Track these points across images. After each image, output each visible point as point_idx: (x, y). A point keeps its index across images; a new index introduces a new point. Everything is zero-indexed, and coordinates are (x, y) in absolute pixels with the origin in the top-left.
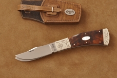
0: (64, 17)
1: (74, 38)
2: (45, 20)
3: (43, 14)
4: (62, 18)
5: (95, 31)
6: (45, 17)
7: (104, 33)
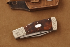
0: (45, 3)
1: (28, 26)
2: (30, 7)
3: (28, 2)
4: (44, 4)
5: (45, 20)
6: (30, 5)
7: (52, 21)
